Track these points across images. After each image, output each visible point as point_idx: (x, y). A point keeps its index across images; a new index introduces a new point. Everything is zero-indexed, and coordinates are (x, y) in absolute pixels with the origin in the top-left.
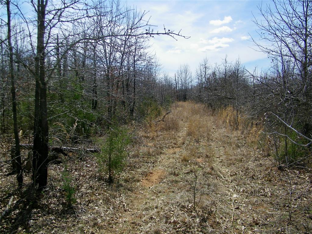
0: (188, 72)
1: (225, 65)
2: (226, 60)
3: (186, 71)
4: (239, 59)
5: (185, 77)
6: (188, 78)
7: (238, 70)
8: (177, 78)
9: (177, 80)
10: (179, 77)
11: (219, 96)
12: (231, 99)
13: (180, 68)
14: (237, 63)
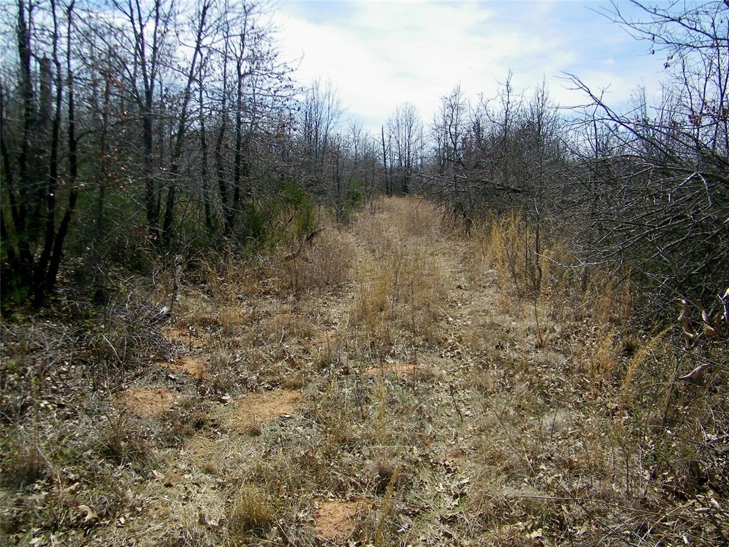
0: (415, 124)
1: (506, 98)
2: (508, 86)
3: (410, 122)
4: (546, 86)
5: (407, 135)
6: (413, 139)
7: (540, 115)
8: (386, 138)
9: (386, 144)
10: (393, 136)
11: (486, 183)
12: (519, 192)
13: (395, 113)
14: (540, 96)
